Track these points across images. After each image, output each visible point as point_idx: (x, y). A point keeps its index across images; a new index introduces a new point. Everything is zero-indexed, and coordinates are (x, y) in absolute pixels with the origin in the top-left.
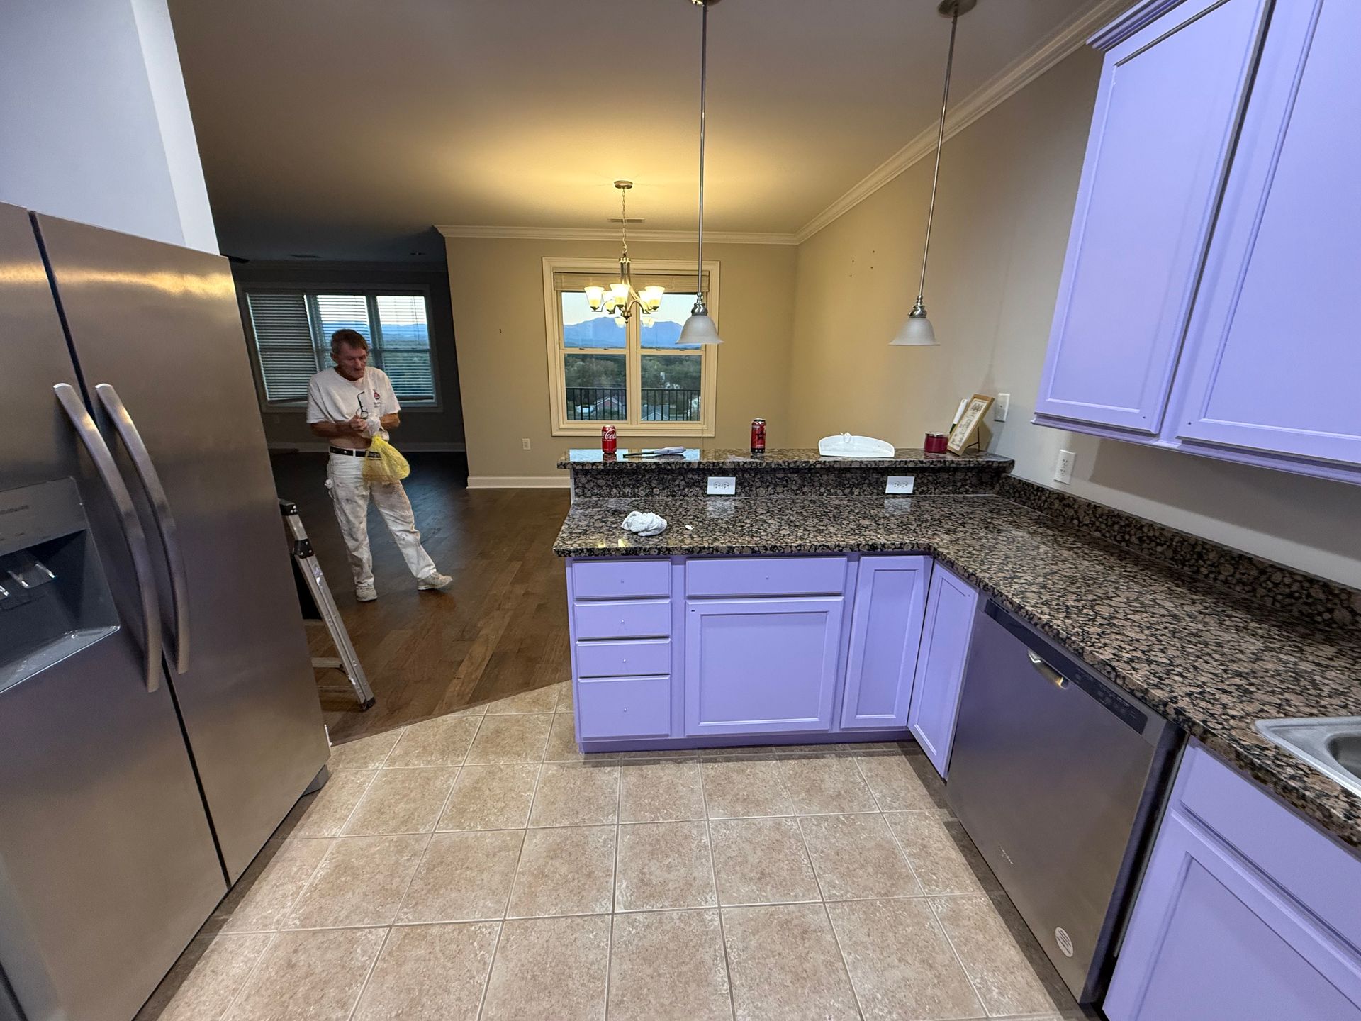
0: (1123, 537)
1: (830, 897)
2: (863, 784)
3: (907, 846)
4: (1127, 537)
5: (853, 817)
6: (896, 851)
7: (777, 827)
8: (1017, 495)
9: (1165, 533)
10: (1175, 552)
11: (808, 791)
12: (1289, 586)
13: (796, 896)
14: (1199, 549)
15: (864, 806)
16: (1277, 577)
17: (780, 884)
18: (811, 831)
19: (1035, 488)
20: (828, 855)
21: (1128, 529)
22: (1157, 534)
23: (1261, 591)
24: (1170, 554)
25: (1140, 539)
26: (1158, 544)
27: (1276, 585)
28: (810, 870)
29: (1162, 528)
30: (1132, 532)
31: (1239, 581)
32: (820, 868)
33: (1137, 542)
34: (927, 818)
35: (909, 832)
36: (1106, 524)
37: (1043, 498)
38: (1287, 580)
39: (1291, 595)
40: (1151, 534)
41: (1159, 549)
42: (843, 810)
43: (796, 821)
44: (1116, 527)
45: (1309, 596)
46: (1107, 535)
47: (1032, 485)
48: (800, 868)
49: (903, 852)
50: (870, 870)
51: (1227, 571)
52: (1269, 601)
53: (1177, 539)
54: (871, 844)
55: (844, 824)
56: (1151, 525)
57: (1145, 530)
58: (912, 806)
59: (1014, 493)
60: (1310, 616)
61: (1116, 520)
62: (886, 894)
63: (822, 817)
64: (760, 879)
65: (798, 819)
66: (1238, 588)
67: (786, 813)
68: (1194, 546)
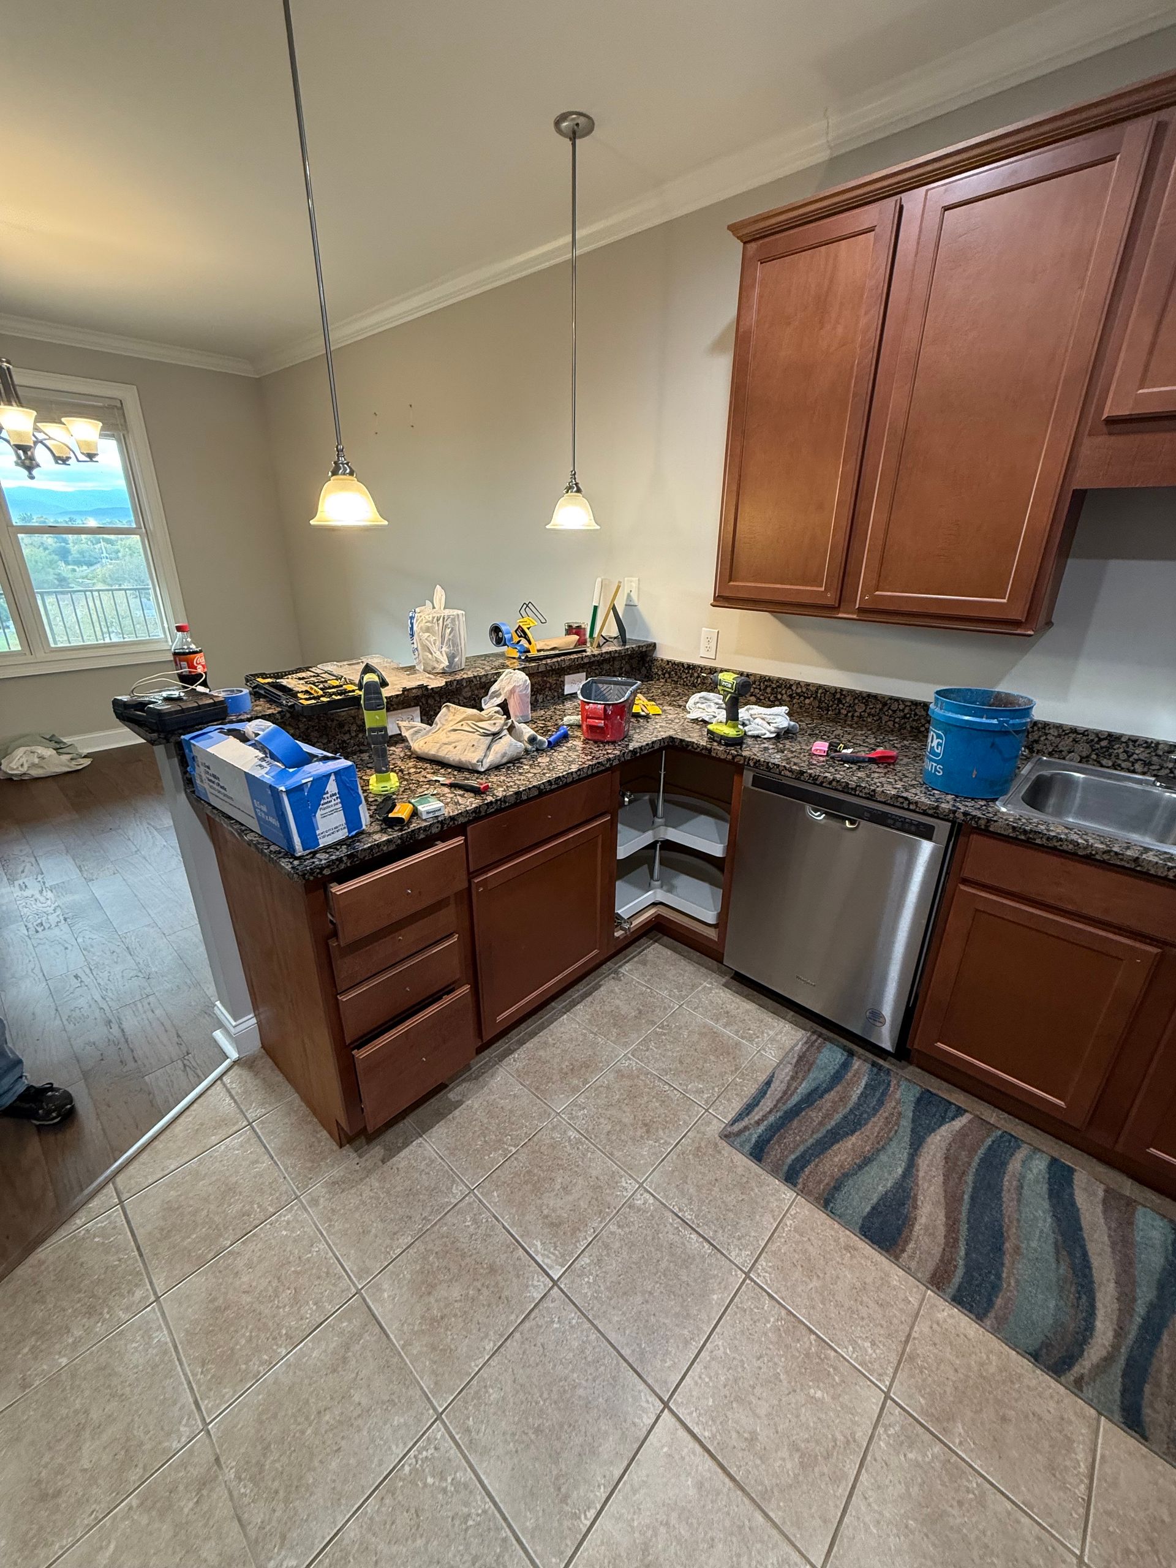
0: (776, 697)
1: (707, 1102)
2: (649, 990)
3: (717, 1020)
4: (779, 697)
5: (665, 1023)
6: (715, 1030)
7: (620, 1074)
8: (667, 675)
9: (811, 688)
10: (820, 702)
11: (615, 1025)
12: (903, 710)
13: (685, 1122)
14: (838, 696)
15: (665, 1008)
16: (895, 706)
17: (667, 1122)
18: (647, 1058)
19: (686, 666)
20: (676, 1069)
21: (779, 690)
22: (804, 690)
23: (885, 718)
24: (816, 704)
25: (790, 696)
26: (805, 698)
27: (894, 712)
28: (675, 1092)
29: (808, 685)
30: (784, 692)
31: (869, 714)
32: (680, 1084)
33: (788, 699)
34: (711, 989)
35: (710, 1008)
36: (760, 689)
37: (696, 675)
38: (901, 707)
39: (904, 717)
40: (799, 690)
41: (807, 701)
42: (653, 1023)
43: (630, 1059)
44: (769, 690)
45: (916, 714)
46: (762, 697)
47: (683, 664)
48: (668, 1096)
49: (719, 1027)
50: (712, 1058)
51: (860, 708)
52: (890, 724)
53: (820, 691)
54: (695, 1037)
55: (665, 1034)
56: (798, 683)
57: (794, 688)
58: (694, 987)
59: (664, 674)
60: (918, 728)
61: (768, 684)
62: (737, 1069)
63: (644, 1040)
64: (648, 1132)
65: (629, 1055)
66: (869, 720)
67: (616, 1056)
68: (834, 694)
